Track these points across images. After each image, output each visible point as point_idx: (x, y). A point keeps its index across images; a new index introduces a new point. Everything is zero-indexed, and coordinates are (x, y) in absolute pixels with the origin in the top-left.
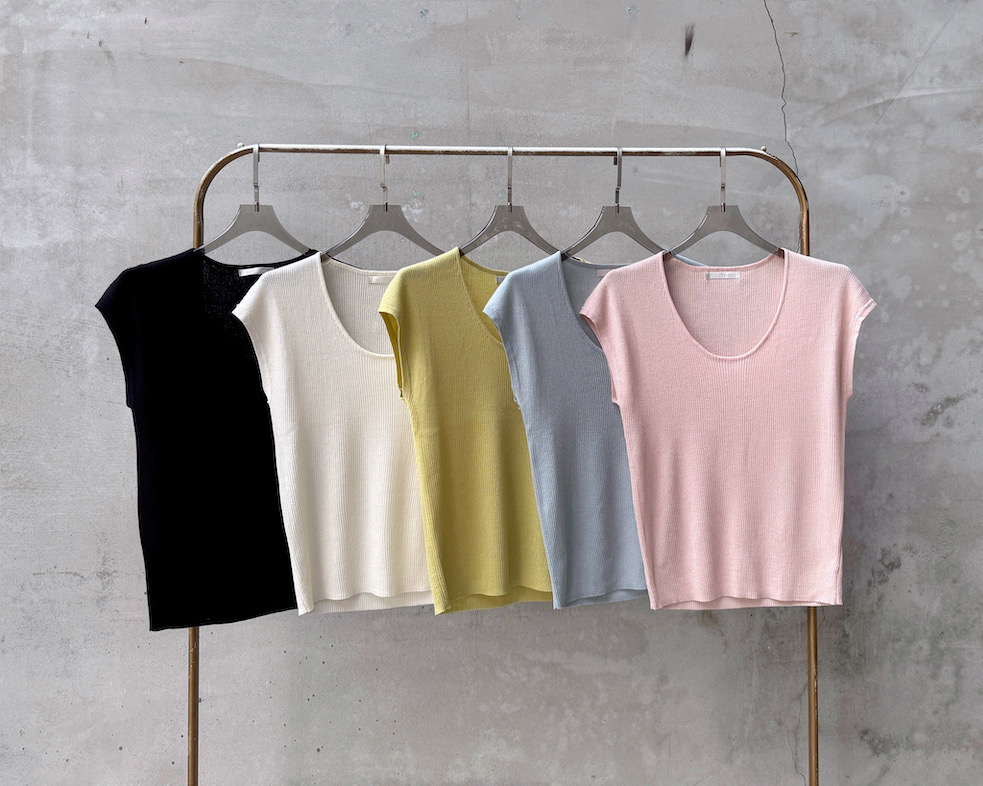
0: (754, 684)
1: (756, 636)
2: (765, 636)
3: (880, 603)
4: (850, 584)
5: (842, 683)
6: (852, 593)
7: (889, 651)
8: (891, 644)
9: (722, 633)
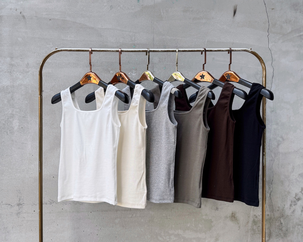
1: (250, 224)
2: (254, 224)
3: (294, 212)
4: (284, 206)
5: (279, 240)
6: (284, 209)
7: (296, 229)
8: (297, 226)
9: (238, 223)
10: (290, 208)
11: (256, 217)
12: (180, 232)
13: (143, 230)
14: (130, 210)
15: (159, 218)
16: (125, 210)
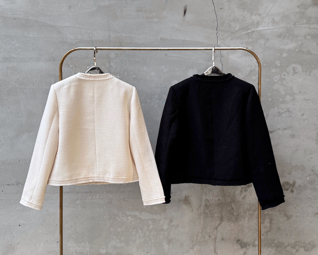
0: (201, 224)
1: (202, 208)
2: (206, 208)
3: (244, 198)
4: (234, 191)
5: (231, 224)
6: (235, 194)
7: (247, 214)
8: (248, 212)
9: (191, 207)
10: (241, 194)
11: (208, 201)
12: (137, 213)
13: (102, 211)
14: (90, 193)
15: (117, 200)
16: (85, 193)
